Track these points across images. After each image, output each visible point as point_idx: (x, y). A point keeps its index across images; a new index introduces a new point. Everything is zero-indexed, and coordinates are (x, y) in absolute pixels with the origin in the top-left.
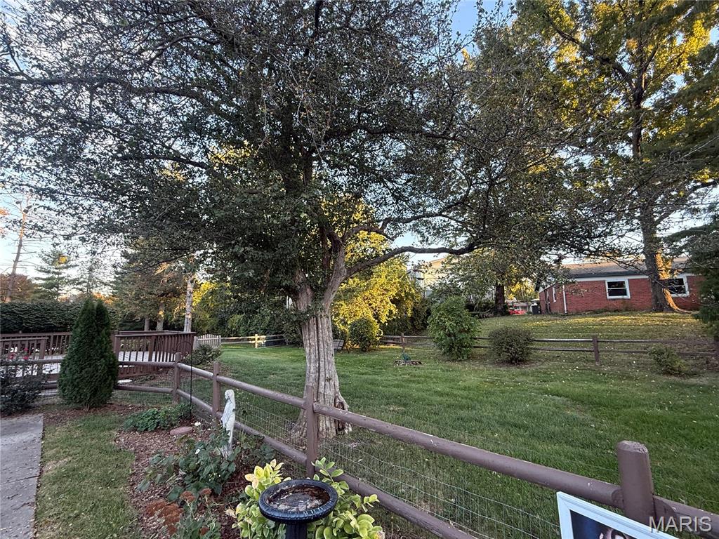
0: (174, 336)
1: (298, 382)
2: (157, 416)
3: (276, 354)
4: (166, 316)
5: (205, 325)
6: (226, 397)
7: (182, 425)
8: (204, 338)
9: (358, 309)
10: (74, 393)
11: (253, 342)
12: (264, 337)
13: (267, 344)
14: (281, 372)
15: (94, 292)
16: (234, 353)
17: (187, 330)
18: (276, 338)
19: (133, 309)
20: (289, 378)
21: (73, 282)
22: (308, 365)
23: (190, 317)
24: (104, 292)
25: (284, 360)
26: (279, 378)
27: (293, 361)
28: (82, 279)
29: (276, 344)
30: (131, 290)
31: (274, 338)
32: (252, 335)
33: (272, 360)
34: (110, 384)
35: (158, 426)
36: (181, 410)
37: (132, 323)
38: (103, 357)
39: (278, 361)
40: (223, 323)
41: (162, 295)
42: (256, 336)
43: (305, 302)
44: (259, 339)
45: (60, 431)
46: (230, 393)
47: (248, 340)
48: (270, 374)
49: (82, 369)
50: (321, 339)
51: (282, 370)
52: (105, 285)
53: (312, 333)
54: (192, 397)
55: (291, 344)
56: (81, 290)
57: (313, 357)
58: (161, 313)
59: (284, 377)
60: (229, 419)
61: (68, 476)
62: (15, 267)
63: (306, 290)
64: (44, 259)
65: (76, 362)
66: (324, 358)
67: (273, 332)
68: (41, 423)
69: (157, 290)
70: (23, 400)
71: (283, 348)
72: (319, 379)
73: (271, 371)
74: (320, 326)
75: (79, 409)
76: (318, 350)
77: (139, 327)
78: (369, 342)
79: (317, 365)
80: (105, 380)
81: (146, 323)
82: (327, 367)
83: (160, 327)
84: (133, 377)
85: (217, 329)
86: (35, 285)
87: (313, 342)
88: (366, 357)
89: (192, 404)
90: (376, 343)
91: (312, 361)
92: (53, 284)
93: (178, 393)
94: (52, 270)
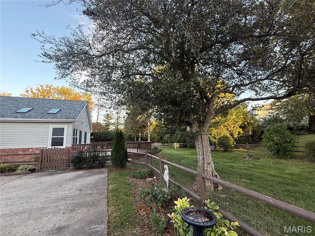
0: (145, 143)
1: (194, 164)
2: (141, 173)
3: (184, 151)
4: (142, 136)
5: (155, 139)
6: (165, 168)
7: (149, 177)
8: (155, 144)
9: (221, 131)
10: (115, 162)
11: (174, 146)
12: (179, 144)
13: (180, 147)
14: (187, 159)
15: (119, 127)
16: (166, 151)
17: (149, 141)
18: (183, 144)
19: (131, 133)
20: (190, 162)
21: (113, 124)
22: (199, 157)
23: (150, 136)
24: (122, 127)
25: (187, 154)
26: (186, 162)
27: (191, 155)
28: (115, 123)
29: (183, 147)
30: (130, 126)
31: (182, 144)
32: (173, 143)
33: (182, 154)
34: (125, 160)
35: (141, 177)
36: (149, 171)
37: (131, 138)
38: (123, 150)
39: (185, 154)
40: (162, 138)
41: (140, 128)
42: (175, 144)
43: (195, 128)
44: (176, 145)
45: (112, 175)
46: (166, 166)
47: (172, 145)
48: (182, 160)
49: (117, 154)
50: (204, 145)
52: (122, 125)
53: (199, 142)
54: (152, 167)
55: (190, 147)
56: (115, 127)
57: (200, 153)
58: (140, 134)
59: (188, 161)
60: (166, 177)
61: (115, 191)
62: (97, 120)
63: (195, 123)
64: (105, 117)
65: (115, 152)
66: (206, 154)
67: (182, 142)
68: (107, 171)
69: (138, 126)
70: (102, 163)
71: (187, 149)
72: (204, 163)
73: (182, 158)
74: (203, 139)
75: (117, 168)
76: (203, 150)
77: (133, 139)
78: (228, 147)
79: (203, 157)
80: (124, 158)
81: (135, 138)
82: (207, 158)
83: (140, 139)
84: (132, 158)
85: (160, 140)
86: (103, 126)
87: (200, 146)
88: (227, 154)
89: (152, 169)
90: (232, 148)
91: (200, 155)
92: (108, 125)
93: (147, 165)
94: (107, 120)
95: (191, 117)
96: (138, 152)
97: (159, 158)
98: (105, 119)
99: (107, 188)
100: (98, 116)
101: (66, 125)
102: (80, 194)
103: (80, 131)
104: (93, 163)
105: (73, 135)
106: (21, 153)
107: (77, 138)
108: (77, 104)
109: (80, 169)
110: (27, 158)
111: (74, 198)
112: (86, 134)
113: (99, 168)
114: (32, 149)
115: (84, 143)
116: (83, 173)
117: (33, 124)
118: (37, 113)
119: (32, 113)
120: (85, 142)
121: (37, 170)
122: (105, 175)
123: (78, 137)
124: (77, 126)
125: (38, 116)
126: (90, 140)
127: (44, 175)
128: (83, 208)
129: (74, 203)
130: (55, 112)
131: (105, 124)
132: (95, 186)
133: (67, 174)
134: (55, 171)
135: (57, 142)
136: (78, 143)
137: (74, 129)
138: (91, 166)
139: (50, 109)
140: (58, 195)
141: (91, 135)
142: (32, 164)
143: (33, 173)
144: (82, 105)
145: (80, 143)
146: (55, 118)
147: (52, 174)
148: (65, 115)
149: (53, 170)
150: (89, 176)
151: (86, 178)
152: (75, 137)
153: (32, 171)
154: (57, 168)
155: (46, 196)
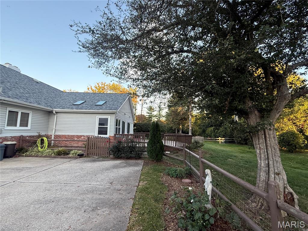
0: (184, 136)
2: (176, 171)
3: (230, 148)
4: (183, 128)
5: (197, 132)
6: (206, 173)
7: (187, 178)
8: (197, 137)
10: (151, 155)
11: (218, 141)
12: (224, 139)
13: (225, 142)
14: (235, 158)
15: (161, 119)
16: (209, 145)
17: (190, 134)
18: (230, 140)
19: (172, 125)
20: (240, 162)
21: (155, 116)
22: (259, 161)
23: (191, 128)
24: (163, 119)
25: (236, 151)
26: (235, 161)
28: (157, 115)
29: (230, 142)
30: (170, 118)
31: (229, 140)
32: (218, 137)
33: (229, 150)
34: (161, 153)
35: (177, 176)
36: (186, 170)
37: (172, 130)
38: (159, 143)
39: (232, 152)
40: (204, 131)
41: (181, 120)
42: (220, 138)
43: (254, 120)
44: (221, 140)
45: (147, 169)
46: (208, 171)
47: (216, 139)
48: (229, 158)
49: (153, 146)
50: (268, 145)
51: (235, 157)
52: (164, 117)
53: (261, 141)
54: (191, 165)
55: (238, 143)
56: (157, 119)
57: (263, 156)
58: (181, 127)
59: (237, 161)
60: (209, 187)
61: (144, 191)
62: (141, 112)
63: (254, 112)
64: (148, 109)
65: (151, 144)
66: (273, 158)
67: (228, 137)
68: (143, 164)
69: (179, 118)
70: (138, 155)
71: (234, 145)
72: (269, 172)
73: (229, 156)
74: (268, 136)
75: (153, 161)
76: (267, 152)
77: (174, 132)
78: (296, 147)
79: (267, 162)
80: (160, 151)
81: (176, 130)
82: (275, 164)
83: (181, 132)
84: (170, 151)
85: (202, 134)
86: (147, 117)
87: (263, 146)
88: (294, 156)
89: (191, 169)
90: (302, 148)
91: (263, 159)
92: (150, 117)
93: (185, 162)
94: (150, 113)
95: (247, 104)
96: (177, 146)
97: (199, 157)
98: (148, 111)
99: (137, 184)
100: (142, 108)
101: (109, 115)
102: (109, 188)
103: (123, 122)
104: (130, 153)
105: (115, 125)
106: (76, 139)
107: (119, 128)
108: (120, 97)
109: (119, 159)
110: (80, 144)
111: (102, 192)
112: (129, 124)
113: (136, 159)
114: (84, 136)
115: (127, 133)
116: (120, 163)
117: (84, 114)
118: (88, 105)
119: (84, 105)
120: (128, 131)
121: (84, 156)
122: (139, 168)
123: (121, 127)
124: (119, 117)
125: (88, 108)
126: (133, 130)
127: (88, 161)
128: (105, 208)
129: (99, 199)
130: (101, 104)
131: (148, 116)
132: (126, 179)
133: (106, 162)
134: (98, 158)
135: (103, 131)
136: (121, 133)
137: (117, 120)
138: (128, 156)
139: (99, 101)
140: (90, 185)
141: (134, 126)
142: (81, 150)
143: (81, 157)
144: (125, 97)
145: (122, 133)
146: (100, 109)
147: (94, 161)
148: (109, 107)
149: (97, 157)
150: (125, 167)
151: (121, 169)
152: (118, 127)
153: (81, 156)
154: (100, 155)
155: (79, 185)
